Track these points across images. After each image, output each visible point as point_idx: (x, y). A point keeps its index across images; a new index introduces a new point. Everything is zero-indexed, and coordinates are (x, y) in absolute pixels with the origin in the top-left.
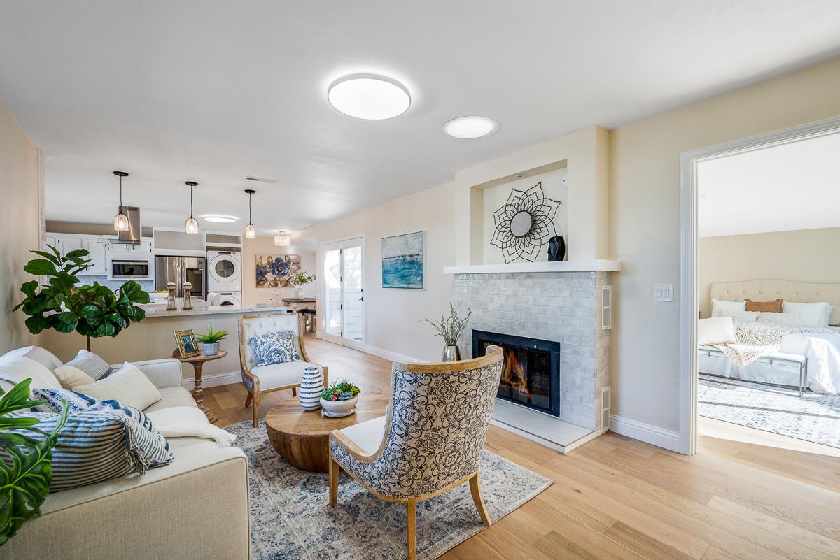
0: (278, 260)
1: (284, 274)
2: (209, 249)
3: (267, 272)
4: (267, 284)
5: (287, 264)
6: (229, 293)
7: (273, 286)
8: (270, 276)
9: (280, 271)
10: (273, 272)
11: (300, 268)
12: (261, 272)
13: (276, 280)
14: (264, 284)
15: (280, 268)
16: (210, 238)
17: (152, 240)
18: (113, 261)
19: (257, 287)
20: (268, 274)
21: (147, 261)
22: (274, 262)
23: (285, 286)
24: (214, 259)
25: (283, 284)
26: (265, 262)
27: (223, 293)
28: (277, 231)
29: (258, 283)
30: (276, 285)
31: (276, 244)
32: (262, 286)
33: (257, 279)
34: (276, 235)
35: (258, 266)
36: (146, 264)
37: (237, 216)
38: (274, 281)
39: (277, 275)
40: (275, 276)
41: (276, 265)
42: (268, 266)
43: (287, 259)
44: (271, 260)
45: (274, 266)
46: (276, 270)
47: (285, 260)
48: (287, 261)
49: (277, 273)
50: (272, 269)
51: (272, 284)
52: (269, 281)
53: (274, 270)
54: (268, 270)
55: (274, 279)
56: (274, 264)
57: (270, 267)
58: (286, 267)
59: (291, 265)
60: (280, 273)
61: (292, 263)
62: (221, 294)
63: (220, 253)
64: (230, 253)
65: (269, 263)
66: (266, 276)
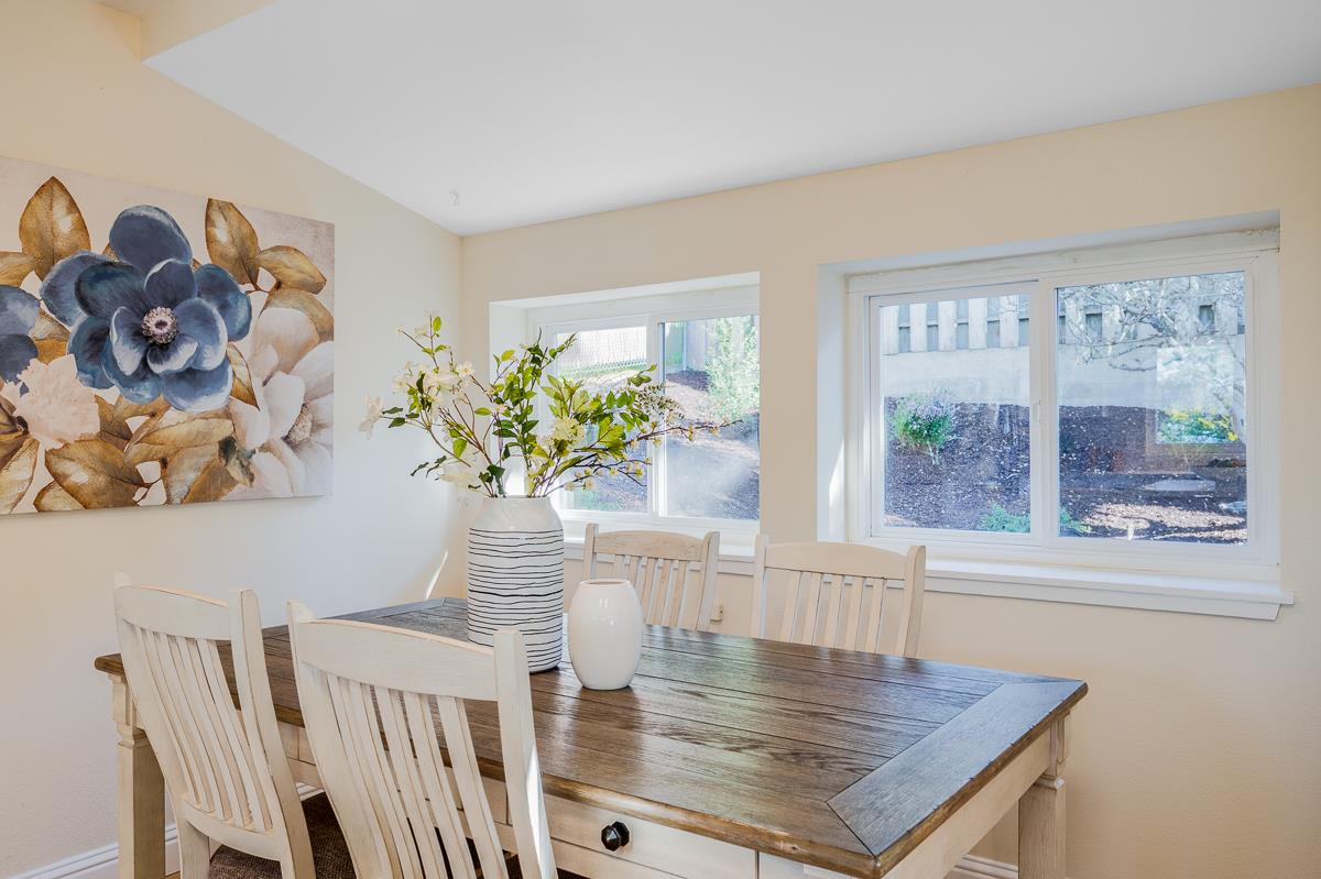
0: (145, 240)
1: (194, 379)
3: (27, 349)
4: (25, 473)
5: (219, 286)
7: (86, 502)
8: (52, 397)
9: (157, 349)
10: (93, 348)
11: (326, 333)
13: (114, 432)
15: (159, 319)
20: (35, 372)
22: (99, 245)
23: (205, 492)
25: (188, 475)
30: (122, 489)
38: (97, 448)
39: (127, 382)
40: (112, 395)
41: (124, 282)
42: (33, 285)
43: (222, 234)
44: (65, 224)
45: (103, 291)
46: (114, 336)
47: (210, 240)
48: (223, 256)
49: (127, 358)
50: (80, 316)
51: (79, 476)
52: (47, 443)
53: (107, 331)
54: (40, 327)
55: (94, 427)
56: (100, 271)
57: (51, 292)
58: (215, 311)
59: (257, 300)
60: (157, 360)
61: (266, 280)
65: (44, 252)
66: (8, 392)
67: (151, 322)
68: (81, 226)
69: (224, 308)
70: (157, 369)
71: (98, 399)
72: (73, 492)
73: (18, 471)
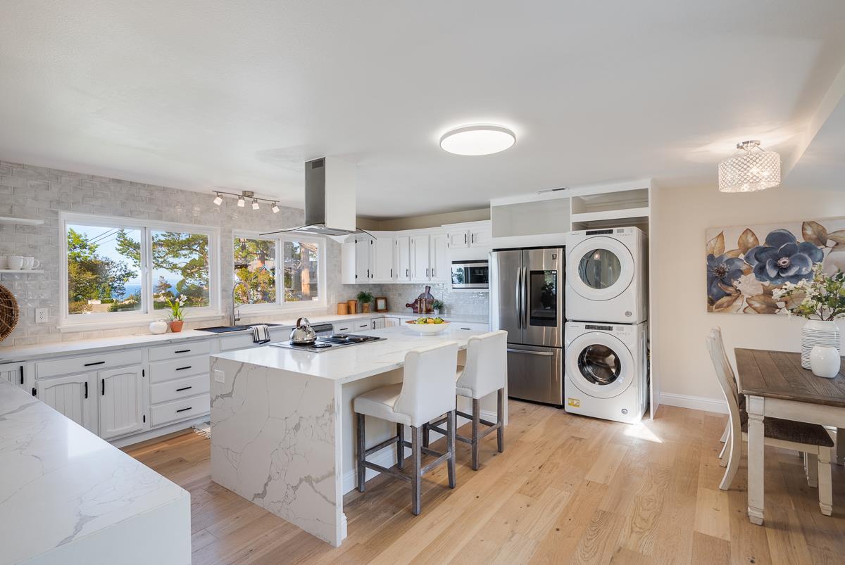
0: (779, 239)
1: (797, 277)
2: (578, 226)
3: (740, 272)
4: (740, 303)
5: (808, 248)
6: (605, 326)
7: (758, 311)
8: (748, 284)
9: (783, 269)
10: (761, 271)
12: (721, 272)
13: (768, 292)
14: (729, 304)
15: (784, 261)
18: (453, 263)
19: (710, 310)
20: (743, 278)
21: (487, 260)
22: (762, 243)
24: (579, 246)
25: (795, 306)
26: (731, 245)
27: (591, 325)
29: (711, 302)
30: (771, 308)
31: (725, 189)
32: (722, 309)
33: (709, 291)
34: (724, 159)
35: (711, 258)
36: (486, 264)
38: (762, 298)
39: (772, 279)
40: (767, 283)
41: (770, 252)
42: (742, 256)
43: (809, 232)
44: (751, 240)
45: (763, 256)
46: (767, 267)
47: (804, 235)
48: (810, 239)
49: (773, 273)
50: (757, 263)
51: (757, 305)
52: (747, 296)
53: (765, 266)
54: (744, 267)
55: (761, 292)
56: (763, 250)
57: (747, 258)
58: (807, 256)
59: (826, 251)
60: (783, 273)
61: (830, 243)
62: (588, 327)
63: (588, 233)
64: (611, 232)
65: (745, 249)
66: (735, 283)
67: (781, 262)
68: (756, 239)
69: (810, 255)
70: (783, 275)
71: (762, 284)
72: (755, 309)
73: (738, 303)
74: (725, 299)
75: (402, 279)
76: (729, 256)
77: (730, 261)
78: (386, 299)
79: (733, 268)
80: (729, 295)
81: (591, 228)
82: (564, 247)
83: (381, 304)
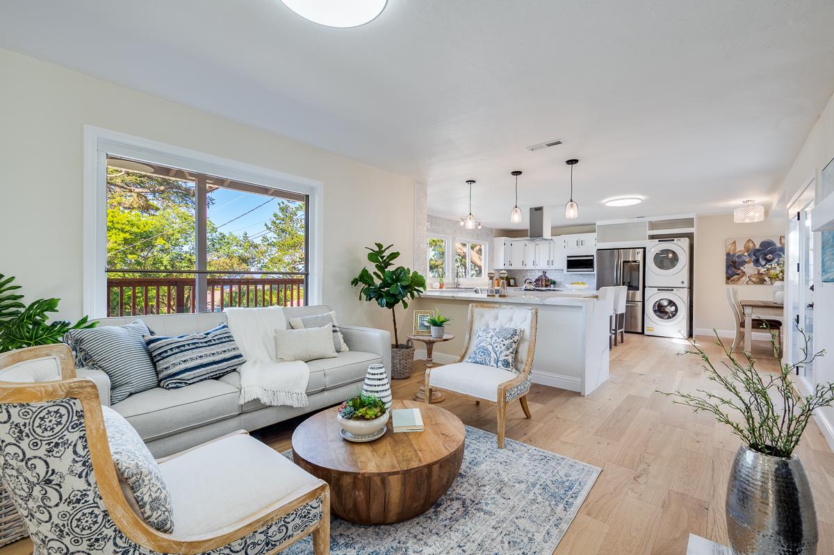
0: (767, 244)
2: (652, 237)
3: (745, 262)
4: (745, 279)
5: (782, 250)
6: (670, 289)
7: (755, 283)
8: (749, 269)
9: (769, 260)
10: (757, 262)
12: (734, 263)
13: (761, 273)
14: (738, 279)
15: (770, 256)
16: (653, 226)
17: (595, 235)
18: (568, 257)
19: (727, 283)
20: (746, 265)
21: (593, 256)
22: (757, 247)
24: (654, 248)
26: (740, 248)
27: (661, 289)
28: (738, 202)
29: (728, 278)
30: (762, 282)
31: (736, 221)
32: (734, 282)
33: (727, 273)
34: (737, 207)
35: (728, 254)
36: (592, 258)
37: (643, 194)
38: (757, 276)
39: (763, 266)
40: (760, 268)
41: (762, 252)
42: (746, 254)
44: (751, 245)
45: (758, 254)
47: (780, 242)
49: (763, 262)
50: (754, 257)
51: (754, 279)
52: (748, 275)
53: (759, 259)
54: (747, 260)
55: (756, 272)
56: (758, 250)
57: (749, 255)
58: (781, 254)
60: (769, 262)
62: (659, 290)
63: (660, 241)
64: (673, 240)
65: (748, 250)
66: (742, 268)
67: (768, 257)
68: (754, 245)
69: (783, 253)
71: (757, 269)
72: (753, 282)
73: (743, 278)
74: (736, 277)
75: (530, 266)
76: (739, 254)
77: (739, 257)
78: (514, 279)
79: (741, 260)
80: (738, 274)
81: (662, 238)
82: (645, 248)
83: (512, 282)
